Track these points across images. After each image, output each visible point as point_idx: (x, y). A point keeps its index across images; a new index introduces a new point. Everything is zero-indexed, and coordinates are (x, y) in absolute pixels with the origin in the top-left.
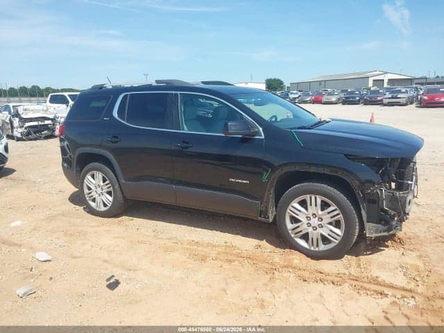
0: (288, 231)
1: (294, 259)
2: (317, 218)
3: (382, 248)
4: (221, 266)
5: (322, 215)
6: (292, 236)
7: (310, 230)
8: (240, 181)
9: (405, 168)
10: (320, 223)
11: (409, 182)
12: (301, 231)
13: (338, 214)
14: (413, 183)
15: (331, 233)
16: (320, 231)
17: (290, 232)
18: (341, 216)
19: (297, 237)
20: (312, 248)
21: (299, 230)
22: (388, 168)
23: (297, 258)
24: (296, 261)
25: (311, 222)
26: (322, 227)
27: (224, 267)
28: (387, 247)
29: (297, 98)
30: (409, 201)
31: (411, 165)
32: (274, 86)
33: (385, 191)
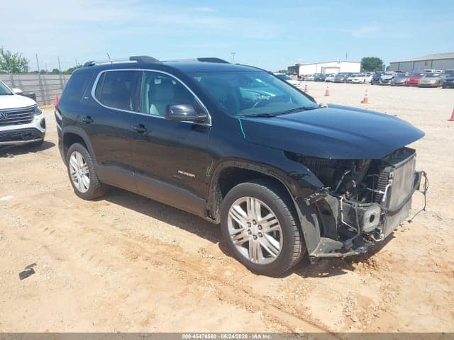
0: (229, 236)
1: (228, 269)
2: (257, 225)
3: (345, 271)
4: (147, 268)
5: (262, 221)
6: (234, 242)
7: (251, 238)
8: (187, 174)
9: (378, 172)
10: (260, 231)
11: (380, 192)
12: (242, 238)
13: (276, 224)
14: (385, 193)
15: (269, 245)
16: (260, 241)
17: (232, 237)
18: (279, 226)
19: (238, 244)
20: (252, 260)
21: (240, 236)
22: (355, 172)
23: (233, 269)
24: (228, 273)
25: (251, 229)
26: (262, 236)
27: (149, 269)
28: (353, 269)
29: (391, 79)
30: (369, 216)
31: (387, 169)
32: (371, 65)
33: (343, 200)
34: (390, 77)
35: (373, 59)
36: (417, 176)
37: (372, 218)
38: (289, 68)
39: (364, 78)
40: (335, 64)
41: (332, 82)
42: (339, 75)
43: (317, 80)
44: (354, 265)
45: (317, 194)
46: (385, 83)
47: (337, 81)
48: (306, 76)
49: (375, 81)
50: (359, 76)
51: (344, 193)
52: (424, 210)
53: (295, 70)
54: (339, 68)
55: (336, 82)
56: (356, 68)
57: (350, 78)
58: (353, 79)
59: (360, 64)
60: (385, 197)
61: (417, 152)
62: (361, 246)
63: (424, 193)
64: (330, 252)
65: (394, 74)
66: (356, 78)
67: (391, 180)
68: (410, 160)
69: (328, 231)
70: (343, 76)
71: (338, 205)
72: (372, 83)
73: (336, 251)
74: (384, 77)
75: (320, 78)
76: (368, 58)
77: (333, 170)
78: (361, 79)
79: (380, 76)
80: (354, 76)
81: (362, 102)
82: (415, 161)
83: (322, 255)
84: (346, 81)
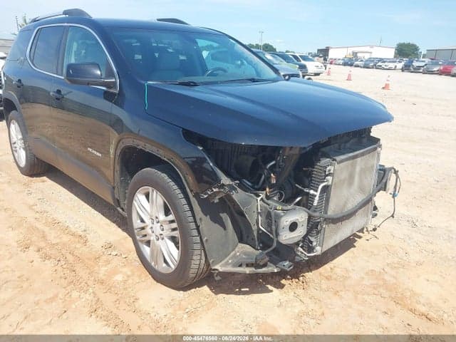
0: (134, 231)
2: (159, 225)
3: (270, 287)
5: (164, 222)
6: (138, 238)
7: (153, 238)
8: (95, 153)
10: (161, 232)
11: (312, 192)
12: (146, 235)
14: (318, 194)
16: (161, 244)
17: (136, 231)
19: (142, 241)
21: (143, 233)
25: (154, 226)
26: (163, 239)
28: (281, 287)
29: (423, 67)
30: (288, 223)
31: (324, 161)
32: (406, 52)
33: (262, 199)
34: (423, 64)
35: (409, 45)
36: (383, 173)
37: (293, 227)
38: (318, 50)
39: (395, 64)
40: (367, 49)
41: (361, 67)
42: (371, 60)
43: (345, 64)
44: (283, 281)
45: (215, 190)
46: (417, 70)
47: (366, 67)
48: (335, 59)
49: (406, 68)
50: (390, 62)
51: (265, 189)
52: (393, 216)
53: (324, 53)
54: (371, 53)
55: (364, 67)
56: (390, 53)
57: (380, 64)
58: (383, 65)
59: (394, 50)
60: (317, 198)
61: (381, 142)
62: (285, 260)
63: (394, 196)
64: (240, 266)
65: (427, 60)
66: (386, 64)
67: (329, 178)
68: (369, 152)
69: (248, 237)
70: (373, 61)
71: (255, 205)
72: (403, 70)
73: (247, 265)
74: (416, 64)
75: (348, 63)
76: (404, 43)
77: (251, 159)
78: (392, 65)
79: (412, 62)
80: (384, 62)
81: (383, 88)
82: (379, 154)
83: (230, 269)
84: (376, 67)
